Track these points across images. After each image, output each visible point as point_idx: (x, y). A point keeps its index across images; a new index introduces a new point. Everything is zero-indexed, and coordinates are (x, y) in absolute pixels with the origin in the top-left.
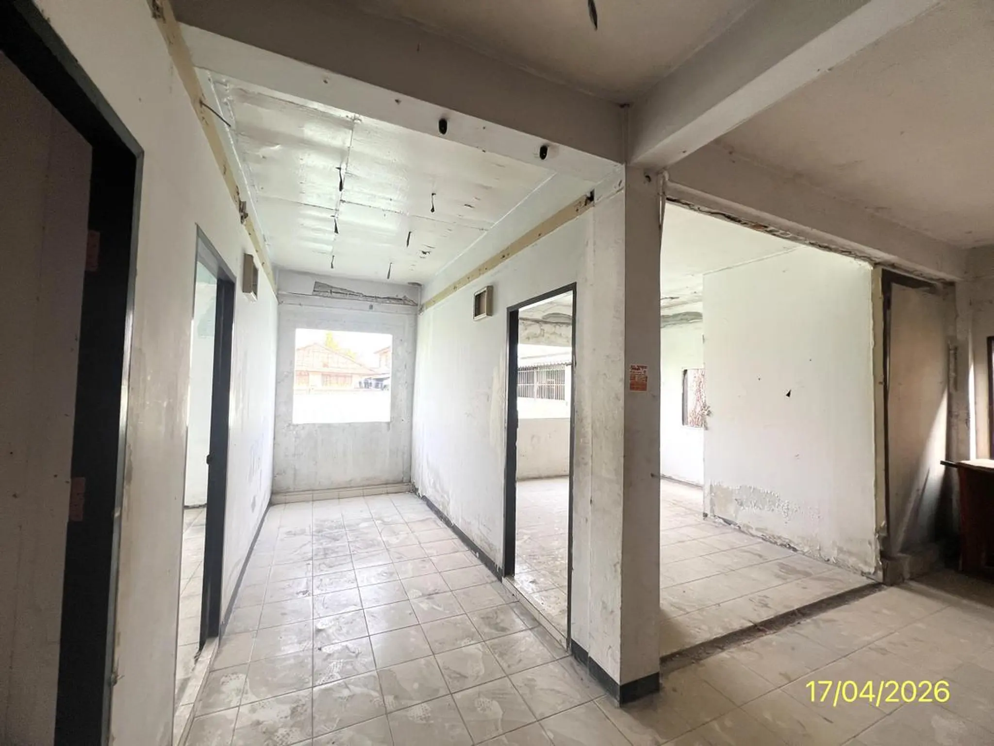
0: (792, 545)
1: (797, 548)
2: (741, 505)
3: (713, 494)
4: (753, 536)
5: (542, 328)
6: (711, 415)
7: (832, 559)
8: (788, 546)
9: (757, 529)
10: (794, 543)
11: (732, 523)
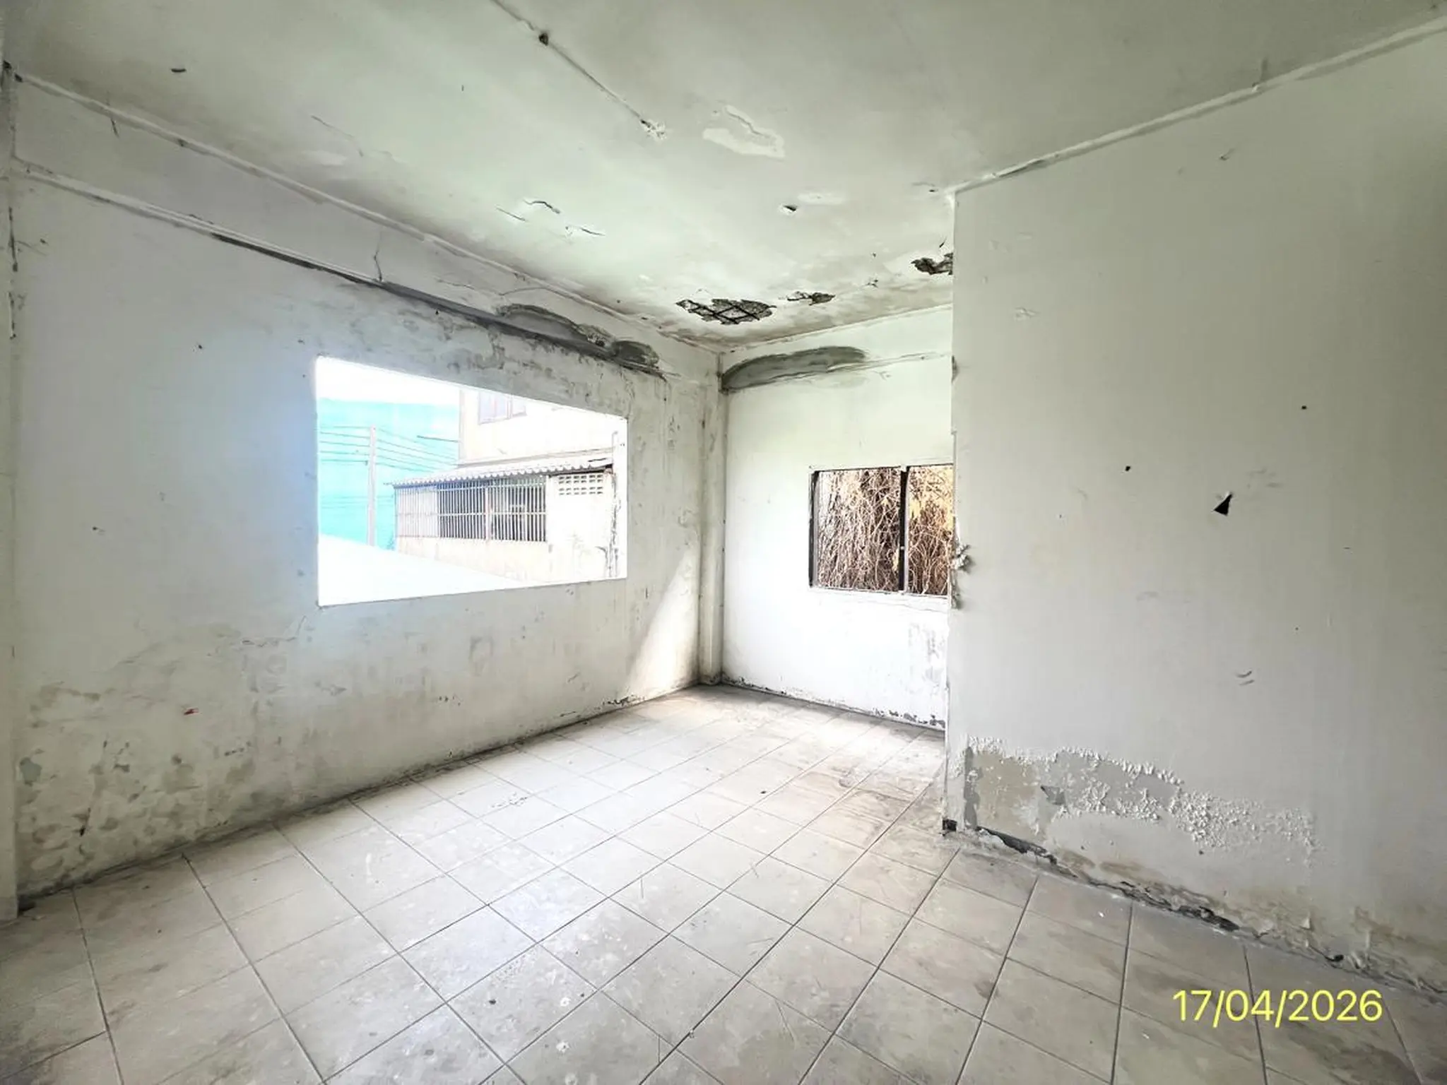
0: (1220, 913)
1: (1235, 920)
2: (1060, 801)
3: (972, 773)
4: (1092, 882)
5: (495, 342)
6: (972, 569)
7: (1353, 957)
8: (1204, 915)
9: (1107, 867)
10: (1225, 907)
11: (1029, 848)
